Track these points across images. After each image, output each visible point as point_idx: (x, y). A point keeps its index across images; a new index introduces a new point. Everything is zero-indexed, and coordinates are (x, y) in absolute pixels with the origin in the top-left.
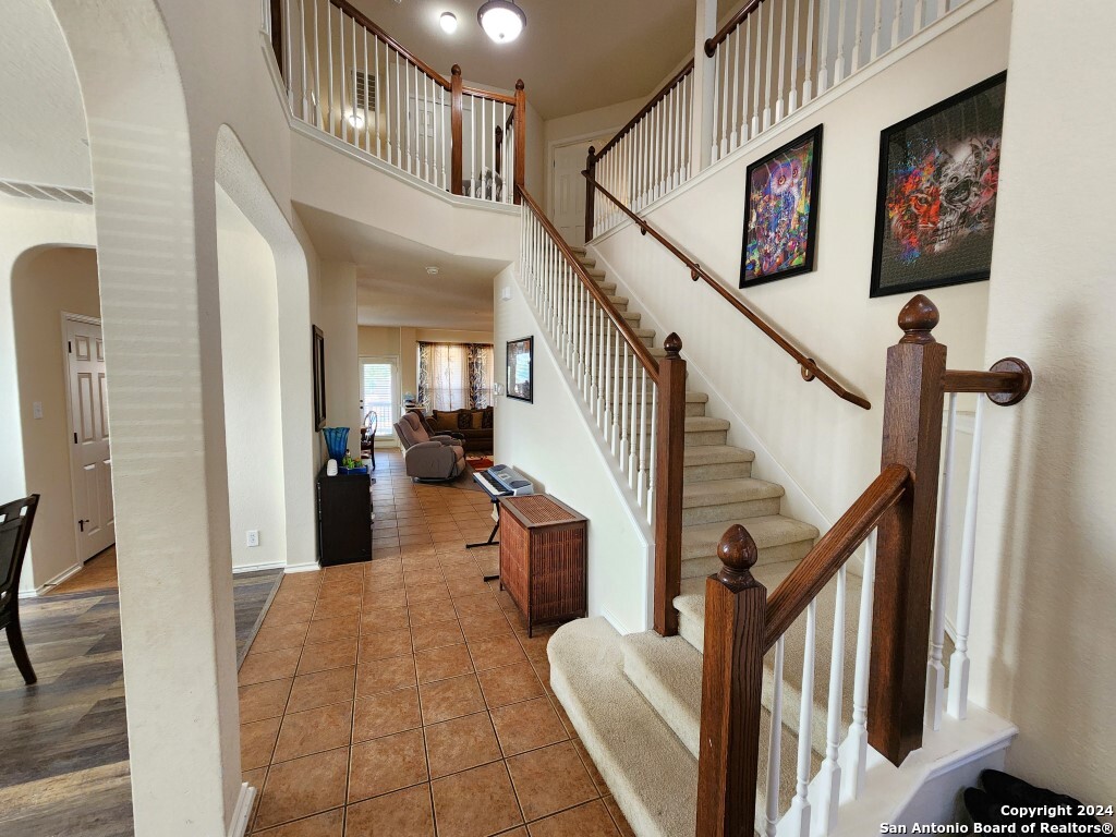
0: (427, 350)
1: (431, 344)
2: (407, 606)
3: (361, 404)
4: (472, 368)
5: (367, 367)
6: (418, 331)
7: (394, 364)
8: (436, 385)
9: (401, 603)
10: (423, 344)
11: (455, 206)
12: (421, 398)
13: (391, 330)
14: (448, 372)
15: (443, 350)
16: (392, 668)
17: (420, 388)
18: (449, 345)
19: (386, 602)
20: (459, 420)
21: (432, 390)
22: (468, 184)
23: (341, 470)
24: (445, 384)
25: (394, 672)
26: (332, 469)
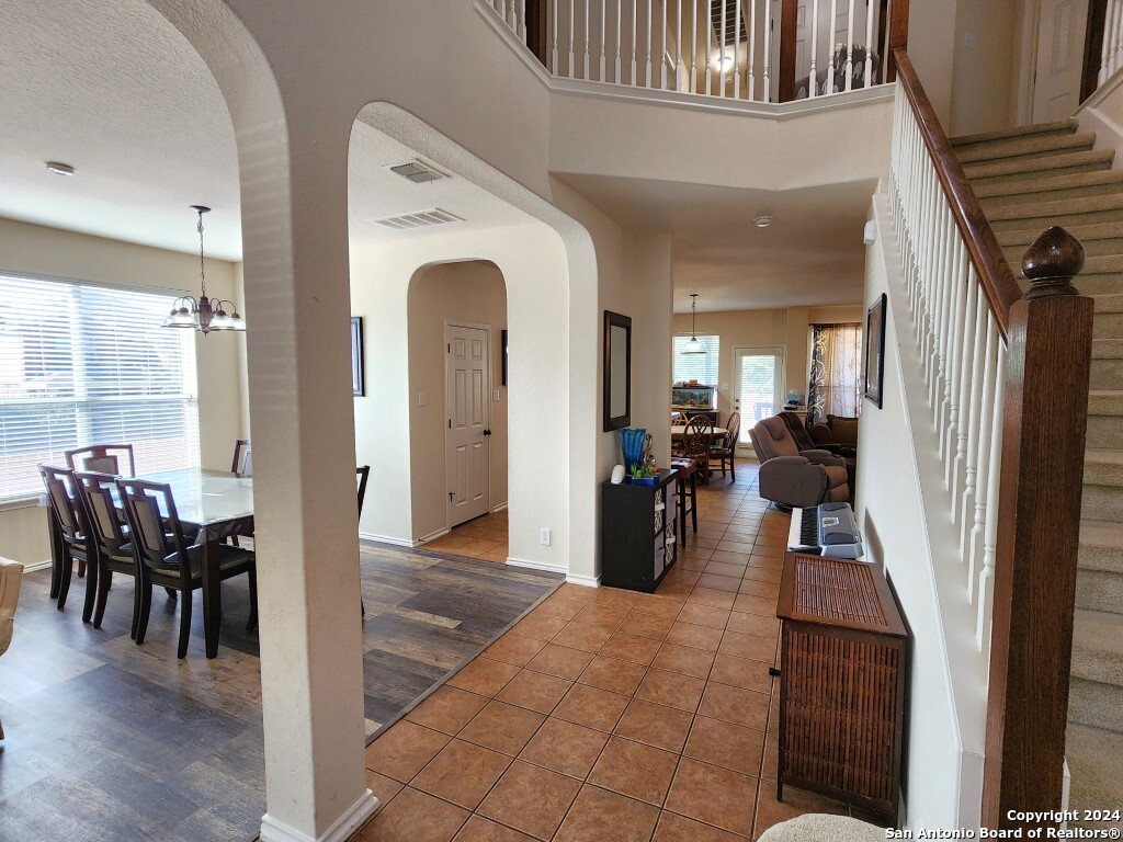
0: (825, 335)
1: (831, 326)
2: (649, 668)
3: (737, 404)
5: (746, 360)
6: (812, 310)
7: (778, 355)
8: (835, 381)
9: (647, 659)
10: (819, 328)
11: (779, 119)
12: (812, 399)
13: (778, 312)
14: (854, 364)
15: (847, 333)
16: (577, 742)
17: (812, 385)
18: (857, 325)
19: (632, 651)
21: (828, 387)
22: (806, 82)
23: (627, 480)
25: (574, 747)
26: (617, 477)
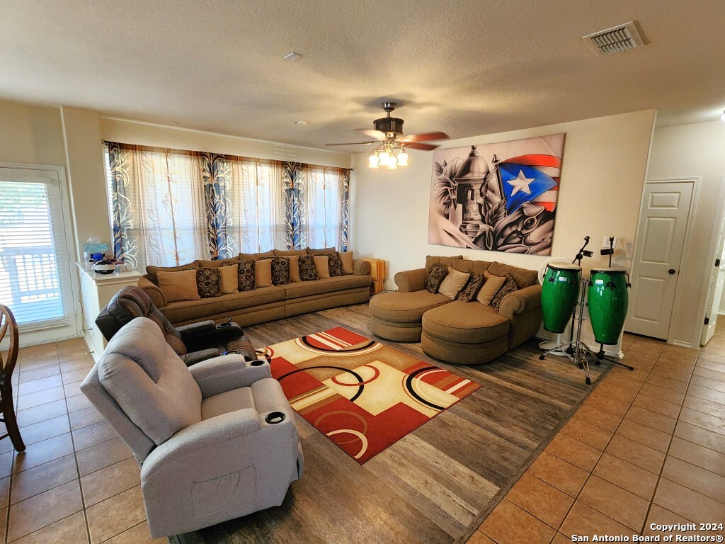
0: (126, 158)
1: (133, 148)
4: (210, 194)
7: (51, 182)
8: (149, 223)
10: (116, 148)
12: (119, 246)
14: (169, 198)
15: (155, 162)
18: (167, 152)
20: (198, 282)
21: (140, 231)
24: (165, 221)
